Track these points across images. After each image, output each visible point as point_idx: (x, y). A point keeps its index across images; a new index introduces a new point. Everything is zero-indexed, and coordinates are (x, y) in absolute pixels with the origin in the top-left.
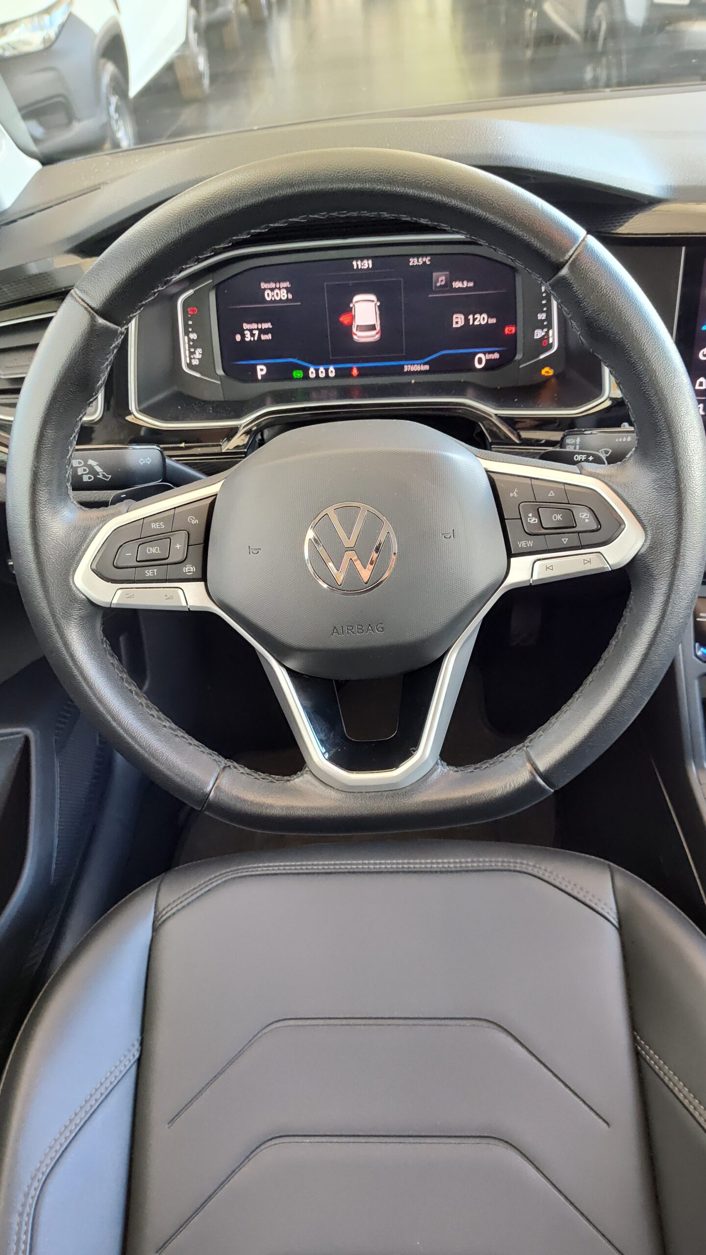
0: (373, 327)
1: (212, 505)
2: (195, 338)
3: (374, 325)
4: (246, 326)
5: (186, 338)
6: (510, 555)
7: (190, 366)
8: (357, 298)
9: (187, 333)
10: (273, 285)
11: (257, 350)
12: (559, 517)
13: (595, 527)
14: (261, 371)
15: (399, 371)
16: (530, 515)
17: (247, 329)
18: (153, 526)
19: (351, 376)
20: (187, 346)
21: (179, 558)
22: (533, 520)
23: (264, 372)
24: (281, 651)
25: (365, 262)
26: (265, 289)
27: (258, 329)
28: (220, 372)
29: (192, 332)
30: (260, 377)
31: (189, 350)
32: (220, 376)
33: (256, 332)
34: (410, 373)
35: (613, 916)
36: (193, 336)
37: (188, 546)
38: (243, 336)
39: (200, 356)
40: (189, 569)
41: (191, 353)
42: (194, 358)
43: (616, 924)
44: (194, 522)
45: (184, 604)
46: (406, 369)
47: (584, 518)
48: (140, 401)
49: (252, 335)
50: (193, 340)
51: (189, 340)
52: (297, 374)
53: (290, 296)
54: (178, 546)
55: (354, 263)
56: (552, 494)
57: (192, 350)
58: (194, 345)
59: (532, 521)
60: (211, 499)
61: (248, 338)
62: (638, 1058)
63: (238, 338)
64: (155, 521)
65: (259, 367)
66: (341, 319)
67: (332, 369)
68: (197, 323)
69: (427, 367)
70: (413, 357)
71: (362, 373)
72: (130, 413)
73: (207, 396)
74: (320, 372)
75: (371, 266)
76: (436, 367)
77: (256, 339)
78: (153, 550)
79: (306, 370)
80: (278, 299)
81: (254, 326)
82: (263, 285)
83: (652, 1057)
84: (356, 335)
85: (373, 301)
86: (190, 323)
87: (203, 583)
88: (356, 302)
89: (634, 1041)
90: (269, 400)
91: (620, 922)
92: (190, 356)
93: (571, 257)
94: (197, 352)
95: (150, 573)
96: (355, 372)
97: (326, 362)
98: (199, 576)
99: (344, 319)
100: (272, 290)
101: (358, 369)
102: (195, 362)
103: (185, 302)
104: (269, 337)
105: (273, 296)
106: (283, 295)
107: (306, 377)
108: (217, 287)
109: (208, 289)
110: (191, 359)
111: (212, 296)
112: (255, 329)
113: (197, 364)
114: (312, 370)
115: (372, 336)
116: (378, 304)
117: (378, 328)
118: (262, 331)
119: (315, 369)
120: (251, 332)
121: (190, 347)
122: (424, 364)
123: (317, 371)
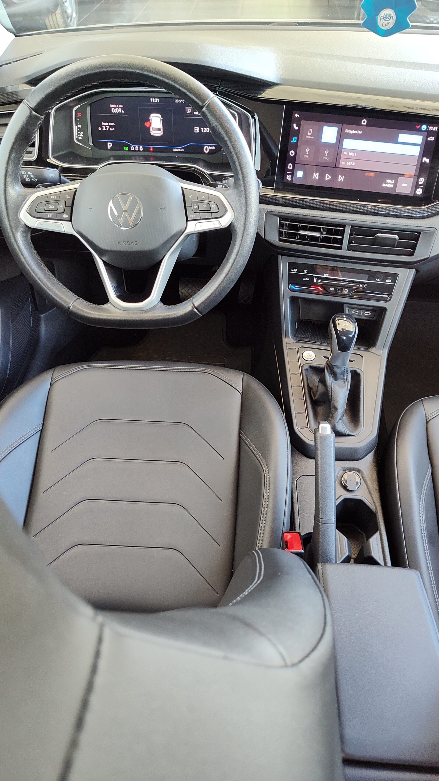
0: (159, 129)
1: (76, 190)
2: (80, 127)
3: (160, 128)
4: (103, 124)
5: (76, 127)
6: (187, 220)
7: (78, 140)
8: (152, 115)
9: (77, 125)
10: (115, 106)
11: (108, 135)
12: (205, 206)
13: (217, 211)
14: (110, 145)
15: (171, 151)
16: (195, 205)
17: (104, 125)
18: (52, 197)
19: (150, 151)
20: (77, 130)
21: (62, 211)
22: (196, 207)
23: (111, 146)
24: (101, 252)
25: (156, 99)
26: (112, 107)
27: (108, 125)
28: (91, 144)
29: (79, 124)
30: (109, 148)
31: (78, 132)
32: (91, 146)
33: (108, 127)
34: (176, 152)
35: (240, 390)
36: (80, 126)
37: (65, 207)
38: (102, 128)
39: (82, 136)
40: (65, 216)
41: (79, 134)
42: (80, 136)
43: (241, 393)
44: (68, 197)
45: (63, 230)
46: (174, 150)
47: (214, 207)
48: (53, 152)
49: (106, 128)
50: (79, 128)
51: (78, 128)
52: (126, 148)
53: (123, 112)
54: (61, 206)
55: (151, 99)
56: (203, 197)
57: (79, 132)
58: (80, 130)
59: (195, 208)
60: (75, 190)
61: (104, 129)
62: (240, 438)
63: (100, 129)
64: (53, 196)
65: (109, 143)
66: (145, 124)
67: (141, 147)
68: (81, 120)
69: (183, 150)
70: (178, 145)
71: (155, 150)
72: (49, 158)
73: (85, 154)
74: (136, 148)
75: (158, 101)
76: (188, 150)
77: (108, 130)
78: (51, 207)
79: (129, 147)
80: (118, 112)
81: (107, 124)
82: (111, 106)
84: (152, 132)
85: (160, 117)
86: (78, 120)
87: (71, 222)
88: (152, 117)
89: (240, 433)
90: (112, 158)
91: (242, 392)
92: (78, 135)
93: (206, 104)
94: (81, 133)
95: (50, 216)
96: (151, 149)
97: (139, 144)
98: (69, 219)
99: (147, 124)
100: (115, 108)
101: (153, 148)
102: (80, 138)
103: (76, 110)
104: (113, 129)
105: (115, 111)
106: (120, 110)
107: (130, 150)
108: (90, 105)
109: (86, 106)
110: (78, 137)
111: (88, 109)
112: (107, 125)
113: (81, 139)
114: (132, 147)
115: (159, 133)
116: (162, 119)
117: (162, 130)
118: (110, 127)
119: (134, 146)
120: (106, 126)
121: (78, 131)
122: (182, 149)
123: (134, 147)
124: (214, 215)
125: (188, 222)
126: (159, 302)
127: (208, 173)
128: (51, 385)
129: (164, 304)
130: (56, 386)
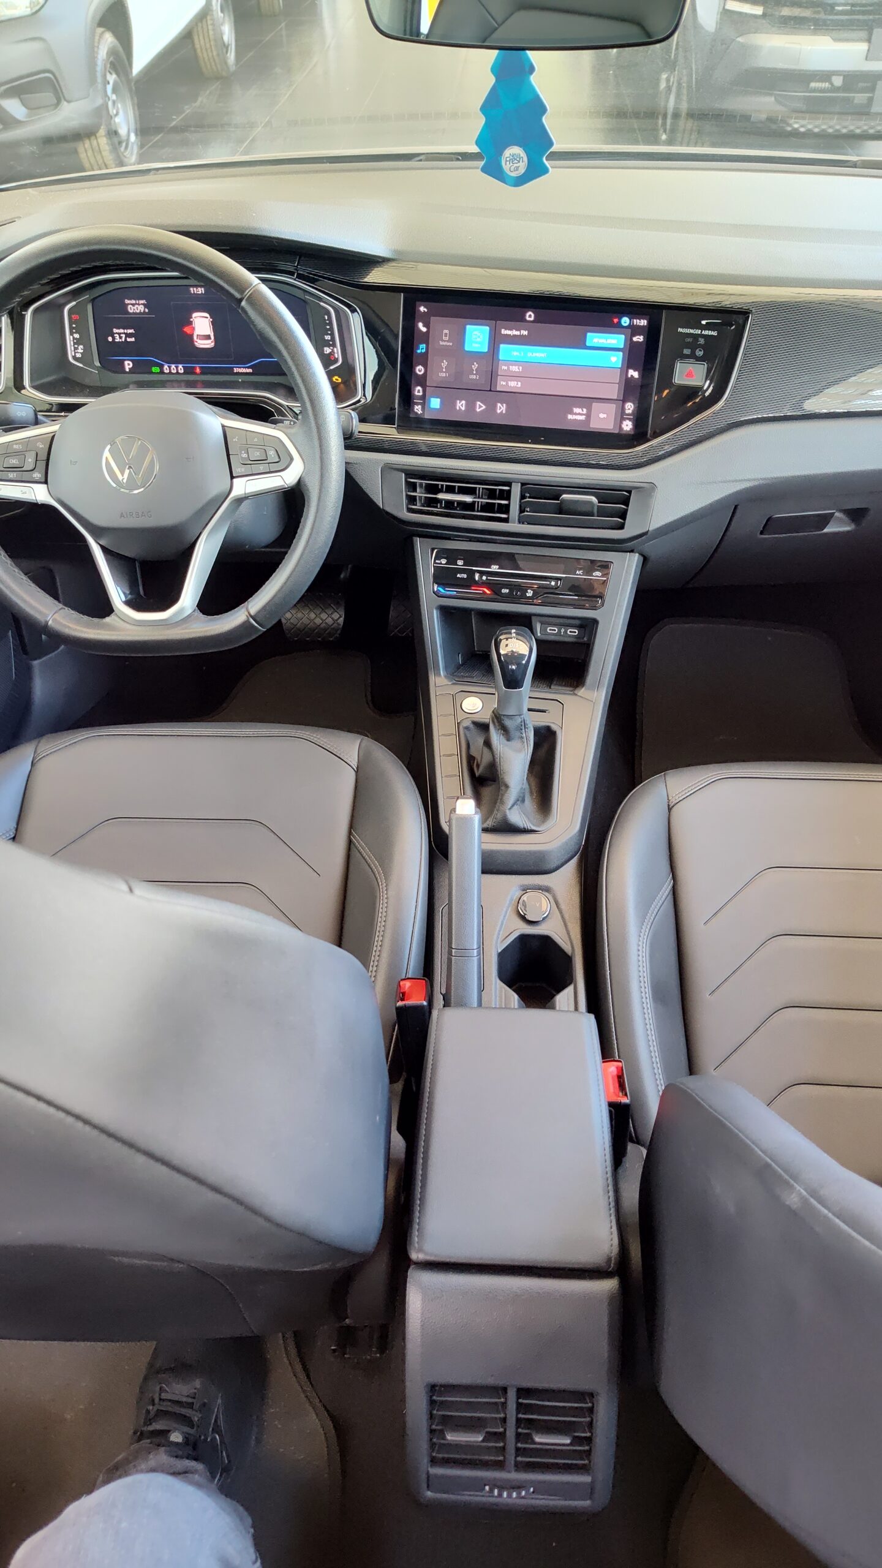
0: (208, 337)
1: (53, 437)
2: (78, 337)
3: (209, 335)
4: (115, 331)
5: (71, 337)
6: (232, 477)
7: (75, 358)
8: (195, 315)
9: (71, 333)
10: (133, 302)
11: (124, 349)
12: (258, 454)
13: (277, 460)
14: (128, 365)
15: (230, 372)
16: (243, 452)
17: (117, 333)
18: (15, 446)
19: (195, 373)
20: (72, 343)
21: (31, 468)
22: (245, 455)
23: (131, 366)
24: (98, 532)
25: (199, 289)
26: (128, 304)
27: (124, 333)
28: (98, 364)
29: (76, 333)
30: (127, 370)
31: (74, 345)
32: (97, 367)
33: (124, 336)
34: (238, 374)
35: (354, 764)
36: (77, 336)
37: (36, 460)
38: (114, 338)
39: (82, 351)
40: (37, 475)
41: (76, 349)
42: (78, 353)
43: (356, 769)
44: (41, 446)
45: (34, 498)
46: (236, 370)
47: (272, 453)
48: (32, 379)
49: (121, 338)
50: (76, 339)
51: (74, 338)
52: (156, 369)
53: (147, 310)
54: (30, 460)
55: (192, 289)
56: (256, 440)
57: (76, 346)
58: (77, 342)
59: (243, 456)
60: (53, 434)
61: (118, 339)
62: (350, 842)
63: (110, 339)
64: (16, 444)
65: (126, 363)
66: (185, 330)
67: (180, 366)
68: (78, 326)
69: (250, 370)
70: (241, 362)
71: (204, 371)
72: (24, 388)
73: (87, 381)
74: (172, 369)
75: (203, 292)
76: (258, 370)
77: (123, 340)
78: (14, 462)
79: (161, 366)
80: (138, 311)
81: (122, 331)
82: (127, 301)
83: (357, 840)
84: (197, 342)
85: (207, 318)
86: (74, 326)
87: (46, 485)
88: (195, 317)
89: (350, 833)
90: (131, 386)
91: (357, 768)
92: (74, 350)
93: (246, 295)
94: (79, 348)
95: (11, 475)
96: (198, 370)
97: (177, 362)
98: (43, 480)
99: (187, 329)
100: (133, 305)
101: (200, 367)
102: (79, 355)
103: (70, 310)
104: (133, 339)
105: (134, 309)
106: (141, 309)
107: (162, 372)
108: (93, 300)
109: (84, 303)
110: (75, 353)
111: (90, 307)
112: (122, 333)
113: (80, 356)
114: (166, 367)
115: (209, 344)
116: (211, 320)
117: (212, 337)
118: (127, 335)
119: (168, 366)
120: (120, 335)
121: (74, 344)
122: (248, 368)
123: (170, 367)
124: (273, 467)
125: (235, 480)
126: (195, 610)
127: (287, 406)
128: (33, 764)
129: (203, 614)
130: (42, 766)
